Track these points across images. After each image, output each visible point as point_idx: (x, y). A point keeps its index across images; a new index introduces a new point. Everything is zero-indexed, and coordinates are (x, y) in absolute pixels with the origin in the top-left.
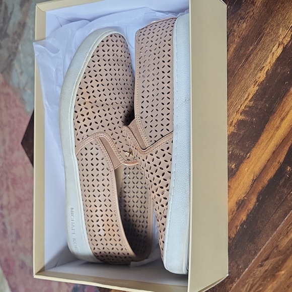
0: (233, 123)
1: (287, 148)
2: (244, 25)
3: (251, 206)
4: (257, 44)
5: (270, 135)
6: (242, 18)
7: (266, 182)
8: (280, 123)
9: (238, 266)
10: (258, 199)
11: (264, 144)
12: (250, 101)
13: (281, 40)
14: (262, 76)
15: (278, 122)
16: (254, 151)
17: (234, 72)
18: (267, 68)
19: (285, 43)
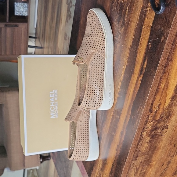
5: (126, 103)
7: (127, 123)
8: (128, 98)
9: (124, 160)
12: (120, 89)
14: (122, 78)
16: (123, 110)
18: (123, 75)
19: (126, 64)
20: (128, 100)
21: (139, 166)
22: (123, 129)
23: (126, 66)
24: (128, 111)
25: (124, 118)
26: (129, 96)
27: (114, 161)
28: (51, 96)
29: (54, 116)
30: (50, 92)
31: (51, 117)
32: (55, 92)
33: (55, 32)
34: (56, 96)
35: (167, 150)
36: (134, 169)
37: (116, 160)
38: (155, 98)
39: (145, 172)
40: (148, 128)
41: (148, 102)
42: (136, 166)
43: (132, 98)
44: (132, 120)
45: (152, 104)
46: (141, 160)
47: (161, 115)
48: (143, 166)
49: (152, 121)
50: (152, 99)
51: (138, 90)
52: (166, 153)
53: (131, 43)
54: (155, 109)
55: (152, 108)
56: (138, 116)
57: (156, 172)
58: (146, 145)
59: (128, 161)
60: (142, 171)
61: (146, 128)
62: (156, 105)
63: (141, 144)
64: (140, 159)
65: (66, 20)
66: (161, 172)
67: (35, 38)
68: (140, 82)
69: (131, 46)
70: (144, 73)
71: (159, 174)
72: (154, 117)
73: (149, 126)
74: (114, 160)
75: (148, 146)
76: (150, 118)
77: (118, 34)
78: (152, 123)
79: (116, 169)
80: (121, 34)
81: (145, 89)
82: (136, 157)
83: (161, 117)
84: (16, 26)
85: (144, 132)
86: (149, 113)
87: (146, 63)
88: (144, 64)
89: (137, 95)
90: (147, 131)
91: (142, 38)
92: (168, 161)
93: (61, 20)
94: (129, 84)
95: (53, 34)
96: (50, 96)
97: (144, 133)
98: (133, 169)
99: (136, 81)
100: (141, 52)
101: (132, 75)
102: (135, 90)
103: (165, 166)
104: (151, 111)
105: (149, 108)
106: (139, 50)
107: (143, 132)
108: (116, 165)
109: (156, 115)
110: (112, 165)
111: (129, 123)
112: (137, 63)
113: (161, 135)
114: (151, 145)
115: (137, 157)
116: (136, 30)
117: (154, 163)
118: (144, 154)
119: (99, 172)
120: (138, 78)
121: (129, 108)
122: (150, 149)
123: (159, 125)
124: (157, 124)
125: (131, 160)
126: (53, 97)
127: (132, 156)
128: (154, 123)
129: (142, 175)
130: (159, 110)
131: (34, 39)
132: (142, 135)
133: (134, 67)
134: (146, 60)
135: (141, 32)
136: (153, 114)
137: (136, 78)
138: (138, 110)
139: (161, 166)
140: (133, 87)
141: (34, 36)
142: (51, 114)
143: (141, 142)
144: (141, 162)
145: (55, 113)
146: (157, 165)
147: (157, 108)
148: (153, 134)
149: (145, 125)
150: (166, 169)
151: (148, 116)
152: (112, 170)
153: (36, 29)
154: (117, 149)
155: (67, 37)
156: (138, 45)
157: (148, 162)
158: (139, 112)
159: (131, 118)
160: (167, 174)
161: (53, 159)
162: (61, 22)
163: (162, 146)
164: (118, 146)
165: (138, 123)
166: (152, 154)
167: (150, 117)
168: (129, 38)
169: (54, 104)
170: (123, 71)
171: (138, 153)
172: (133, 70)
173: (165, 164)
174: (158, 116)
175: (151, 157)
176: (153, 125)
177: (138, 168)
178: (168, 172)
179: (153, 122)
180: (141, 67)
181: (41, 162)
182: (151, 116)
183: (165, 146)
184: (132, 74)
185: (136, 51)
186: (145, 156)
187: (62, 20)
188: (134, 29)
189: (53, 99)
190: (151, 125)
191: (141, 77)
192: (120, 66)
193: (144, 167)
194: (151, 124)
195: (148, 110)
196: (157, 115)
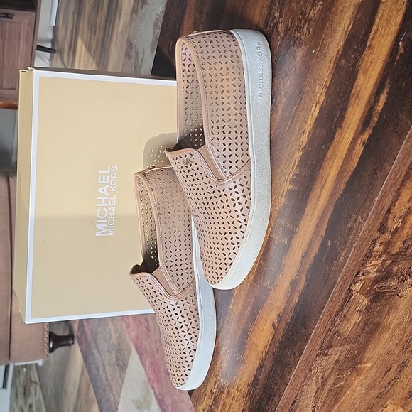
0: (285, 193)
1: (327, 220)
2: (289, 83)
3: (301, 286)
4: (299, 104)
5: (314, 206)
6: (286, 75)
7: (313, 259)
8: (321, 193)
9: (294, 354)
10: (306, 278)
11: (309, 216)
12: (296, 168)
13: (317, 99)
14: (304, 139)
15: (319, 191)
16: (302, 224)
17: (282, 136)
18: (308, 130)
19: (321, 101)
20: (319, 197)
21: (330, 371)
22: (299, 273)
23: (321, 108)
24: (318, 226)
25: (305, 245)
26: (322, 188)
27: (264, 354)
28: (102, 180)
29: (105, 230)
30: (100, 172)
31: (97, 234)
32: (111, 172)
33: (104, 38)
34: (114, 182)
35: (405, 333)
36: (317, 379)
37: (270, 353)
38: (398, 195)
39: (343, 386)
40: (369, 273)
41: (379, 202)
42: (323, 372)
43: (333, 194)
44: (328, 250)
45: (389, 211)
46: (338, 355)
47: (404, 243)
48: (341, 372)
49: (380, 257)
50: (391, 197)
51: (352, 170)
52: (400, 341)
53: (341, 44)
54: (393, 224)
55: (387, 220)
56: (346, 241)
57: (368, 389)
58: (356, 318)
59: (305, 358)
60: (335, 383)
61: (363, 275)
62: (398, 214)
63: (345, 316)
64: (336, 354)
65: (134, 7)
66: (381, 388)
67: (51, 51)
68: (359, 149)
69: (340, 53)
70: (374, 125)
71: (374, 392)
72: (388, 244)
73: (372, 270)
74: (266, 354)
75: (360, 322)
76: (376, 248)
77: (303, 21)
78: (380, 261)
79: (269, 377)
80: (310, 20)
81: (375, 170)
82: (326, 349)
83: (406, 245)
84: (7, 16)
85: (357, 285)
86: (378, 235)
87: (383, 98)
88: (376, 101)
89: (350, 184)
90: (363, 282)
91: (377, 30)
92: (400, 363)
93: (119, 10)
94: (325, 155)
95: (97, 42)
96: (100, 182)
97: (357, 287)
98: (315, 378)
99: (347, 148)
100: (371, 69)
101: (336, 131)
102: (342, 169)
103: (391, 375)
104: (382, 229)
105: (380, 221)
106: (364, 64)
107: (353, 285)
108: (269, 367)
109: (394, 240)
110: (257, 365)
111: (318, 257)
112: (353, 98)
113: (396, 293)
114: (368, 320)
115: (330, 347)
116: (359, 8)
117: (368, 365)
118: (346, 340)
119: (218, 382)
120: (354, 140)
121: (321, 218)
122: (363, 329)
123: (395, 268)
124: (391, 264)
125: (313, 356)
126: (106, 184)
127: (319, 343)
128: (385, 261)
129: (335, 395)
130: (402, 228)
131: (48, 55)
132: (350, 291)
133: (345, 109)
134: (386, 91)
135: (375, 13)
136: (387, 236)
137: (350, 140)
138: (349, 225)
139: (383, 374)
140: (338, 162)
141: (49, 46)
142: (97, 226)
143: (345, 311)
144: (337, 362)
145: (107, 223)
146: (372, 371)
147: (400, 221)
148: (378, 290)
149: (363, 265)
150: (392, 383)
151: (375, 242)
152: (256, 378)
153: (55, 29)
154: (276, 325)
155: (134, 49)
156: (364, 50)
157: (352, 363)
158: (350, 229)
159: (323, 245)
160: (394, 394)
161: (80, 344)
162: (120, 14)
163: (395, 322)
164: (279, 316)
165: (345, 259)
166: (367, 342)
167: (378, 244)
168: (334, 31)
169: (106, 201)
170: (311, 121)
171: (332, 337)
172: (342, 118)
173: (392, 370)
174: (399, 243)
175: (362, 350)
176: (382, 265)
177: (326, 375)
178: (396, 388)
179: (384, 257)
180: (369, 107)
181: (51, 350)
182: (380, 241)
183: (400, 324)
184: (336, 127)
185: (354, 65)
186: (349, 346)
187: (121, 9)
188: (352, 7)
189: (105, 188)
190: (375, 266)
191: (366, 136)
192: (301, 107)
193: (342, 374)
194: (377, 262)
195: (377, 225)
196: (396, 241)
